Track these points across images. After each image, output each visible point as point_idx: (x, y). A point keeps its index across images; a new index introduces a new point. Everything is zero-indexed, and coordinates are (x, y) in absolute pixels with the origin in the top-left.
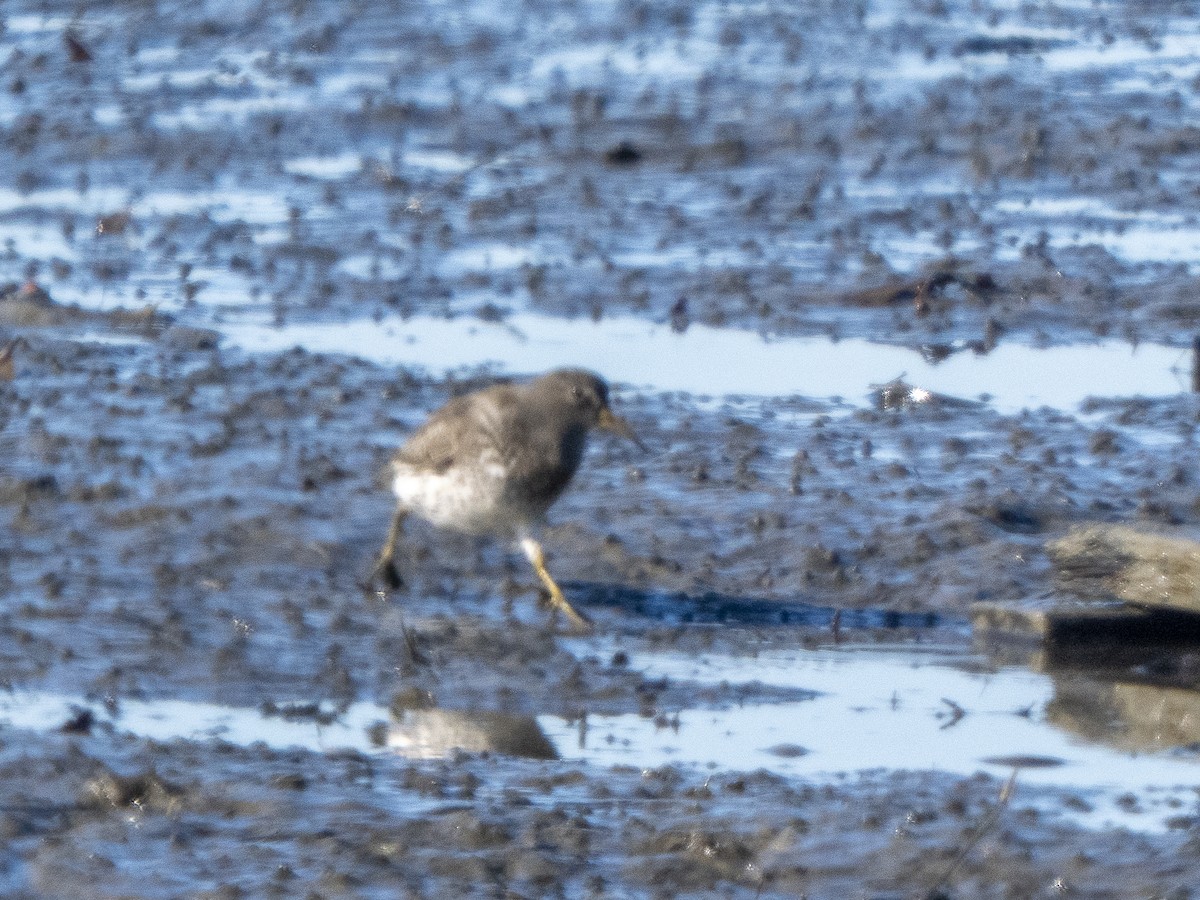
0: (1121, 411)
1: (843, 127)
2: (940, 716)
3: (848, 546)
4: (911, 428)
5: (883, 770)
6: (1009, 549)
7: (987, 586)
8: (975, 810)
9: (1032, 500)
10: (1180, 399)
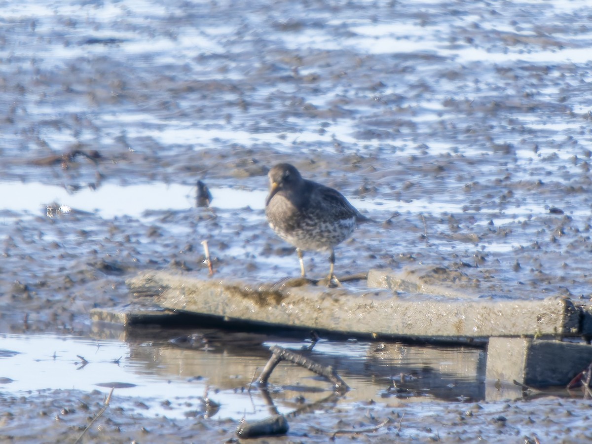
0: (162, 217)
1: (26, 80)
2: (76, 363)
3: (32, 282)
4: (62, 225)
5: (49, 389)
6: (109, 283)
7: (98, 301)
8: (93, 408)
9: (119, 260)
10: (190, 210)
